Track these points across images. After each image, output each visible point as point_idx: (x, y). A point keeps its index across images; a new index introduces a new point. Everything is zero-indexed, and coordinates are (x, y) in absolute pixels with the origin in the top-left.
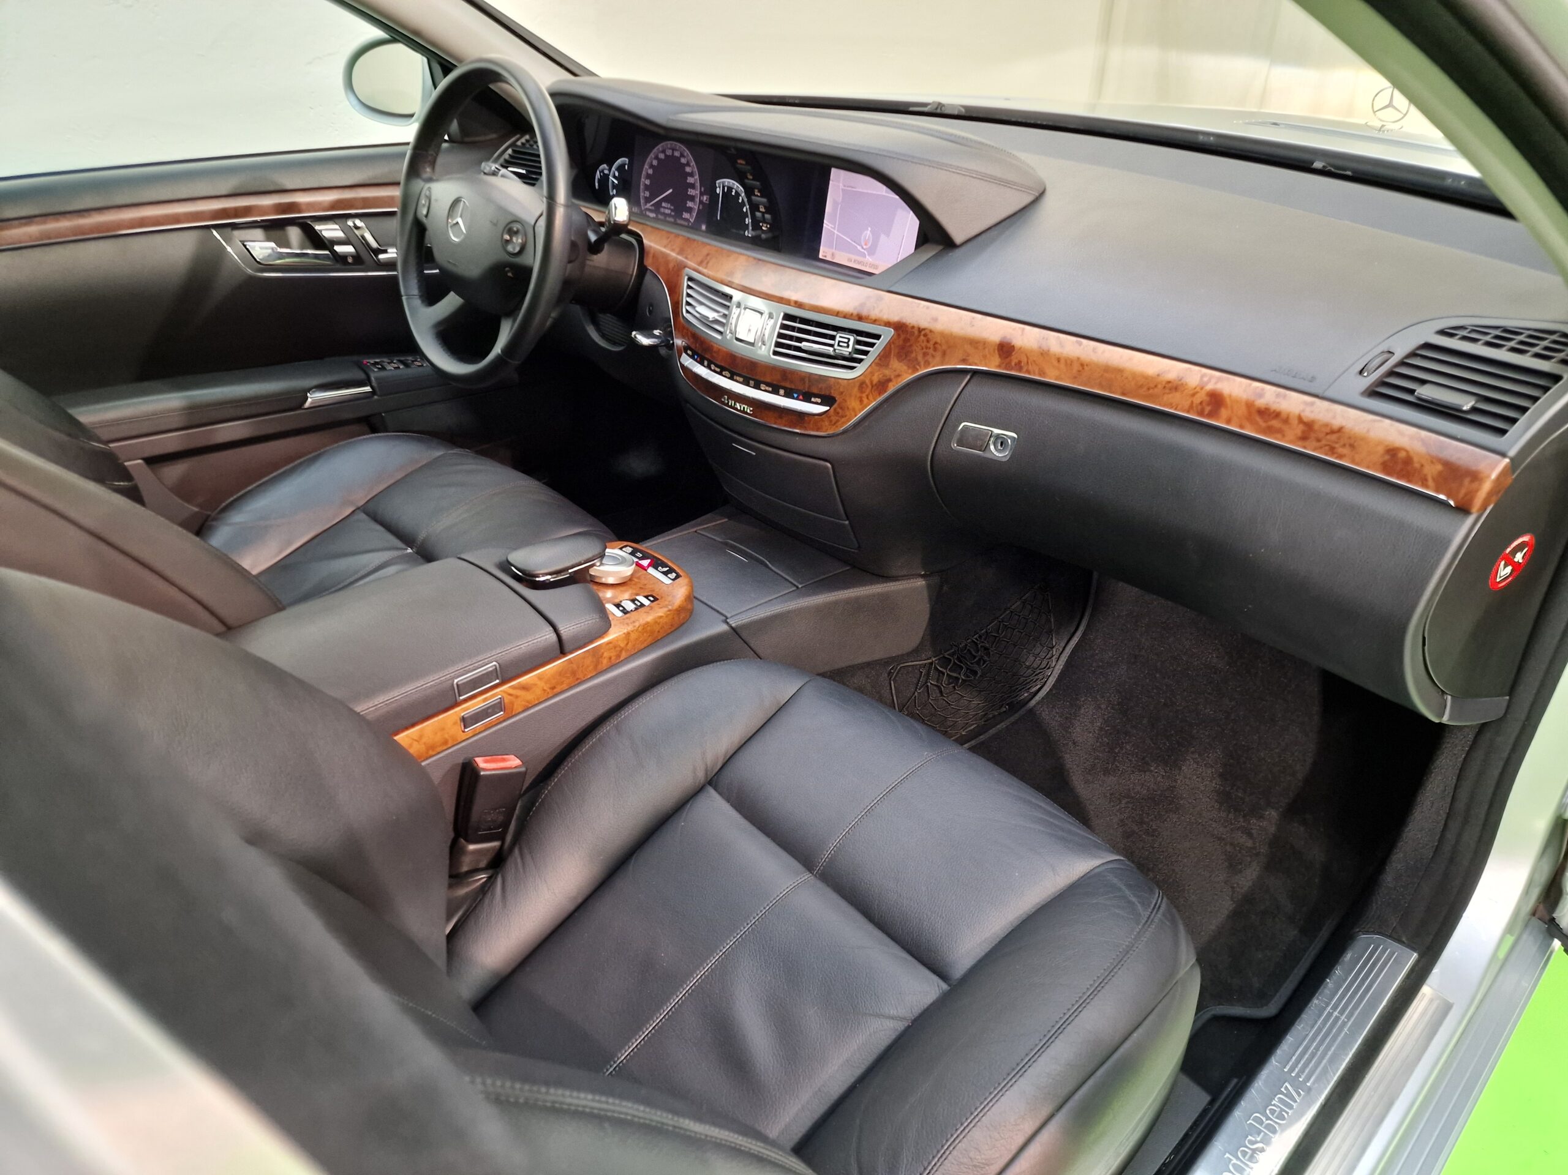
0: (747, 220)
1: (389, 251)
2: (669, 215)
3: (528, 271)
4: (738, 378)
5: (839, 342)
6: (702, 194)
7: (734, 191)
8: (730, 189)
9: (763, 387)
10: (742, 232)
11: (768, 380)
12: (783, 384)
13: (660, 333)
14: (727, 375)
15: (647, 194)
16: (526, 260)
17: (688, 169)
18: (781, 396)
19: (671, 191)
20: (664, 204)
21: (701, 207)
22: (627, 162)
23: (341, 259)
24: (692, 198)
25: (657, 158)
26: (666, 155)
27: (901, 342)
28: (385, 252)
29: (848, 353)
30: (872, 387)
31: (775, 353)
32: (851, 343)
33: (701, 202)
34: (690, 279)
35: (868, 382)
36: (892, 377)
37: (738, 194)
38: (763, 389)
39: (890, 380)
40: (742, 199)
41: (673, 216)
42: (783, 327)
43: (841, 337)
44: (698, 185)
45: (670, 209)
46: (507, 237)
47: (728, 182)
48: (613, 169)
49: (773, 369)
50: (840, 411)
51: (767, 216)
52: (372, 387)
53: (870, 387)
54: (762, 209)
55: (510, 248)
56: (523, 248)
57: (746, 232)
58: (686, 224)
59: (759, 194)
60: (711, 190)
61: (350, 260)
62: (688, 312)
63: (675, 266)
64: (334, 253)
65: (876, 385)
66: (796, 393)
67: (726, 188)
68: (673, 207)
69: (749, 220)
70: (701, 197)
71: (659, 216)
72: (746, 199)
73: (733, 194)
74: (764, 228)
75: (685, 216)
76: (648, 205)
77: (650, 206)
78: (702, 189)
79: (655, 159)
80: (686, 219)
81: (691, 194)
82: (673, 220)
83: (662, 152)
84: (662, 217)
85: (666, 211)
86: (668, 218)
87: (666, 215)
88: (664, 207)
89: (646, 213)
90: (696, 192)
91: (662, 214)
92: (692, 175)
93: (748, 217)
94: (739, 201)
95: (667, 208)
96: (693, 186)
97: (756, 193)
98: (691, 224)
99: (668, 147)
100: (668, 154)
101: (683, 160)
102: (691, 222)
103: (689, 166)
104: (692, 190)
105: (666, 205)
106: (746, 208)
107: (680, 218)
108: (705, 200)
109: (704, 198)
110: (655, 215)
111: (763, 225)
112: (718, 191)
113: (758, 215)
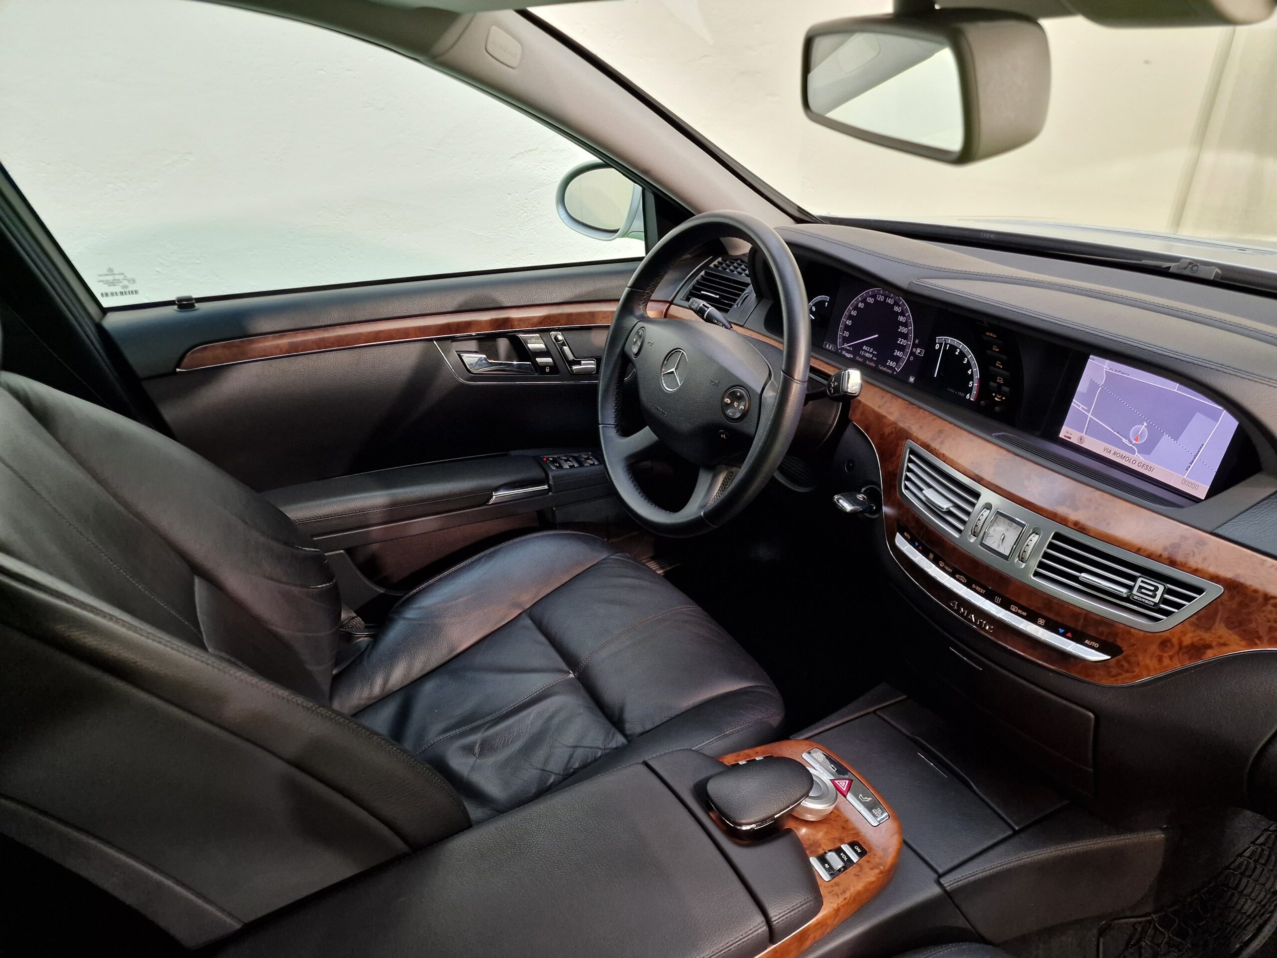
0: (971, 383)
1: (583, 362)
2: (871, 360)
3: (748, 440)
4: (978, 588)
5: (1141, 587)
6: (915, 346)
7: (958, 350)
8: (953, 348)
9: (1013, 608)
10: (962, 394)
11: (1023, 603)
12: (1045, 614)
13: (864, 498)
15: (847, 334)
16: (747, 427)
17: (901, 319)
18: (1040, 626)
19: (877, 336)
20: (864, 347)
21: (912, 358)
23: (541, 368)
24: (902, 348)
25: (864, 301)
26: (876, 301)
27: (1234, 606)
28: (579, 363)
29: (1153, 604)
30: (1181, 648)
31: (1036, 574)
32: (1159, 593)
33: (912, 353)
34: (912, 452)
35: (1175, 641)
36: (1214, 644)
37: (962, 355)
38: (1013, 610)
39: (1209, 647)
40: (968, 360)
41: (874, 361)
42: (1051, 546)
43: (1142, 582)
44: (912, 336)
45: (871, 353)
46: (728, 401)
47: (950, 340)
48: (811, 303)
49: (1034, 592)
50: (1126, 665)
51: (1006, 389)
52: (549, 485)
53: (1177, 647)
54: (1000, 380)
55: (729, 412)
56: (745, 414)
57: (968, 395)
58: (890, 372)
59: (1001, 367)
60: (927, 343)
61: (547, 370)
62: (907, 488)
63: (892, 433)
64: (535, 364)
65: (1187, 647)
66: (1063, 629)
67: (948, 346)
68: (876, 353)
69: (974, 384)
70: (914, 349)
71: (857, 358)
72: (974, 362)
73: (957, 353)
74: (996, 399)
75: (889, 364)
76: (846, 346)
77: (848, 346)
78: (917, 341)
79: (862, 302)
80: (890, 367)
81: (901, 343)
82: (874, 365)
83: (872, 296)
84: (861, 360)
85: (867, 355)
86: (867, 362)
87: (866, 358)
88: (865, 350)
89: (842, 352)
90: (908, 343)
91: (861, 356)
92: (905, 325)
93: (973, 381)
94: (964, 362)
95: (869, 352)
96: (905, 336)
97: (997, 365)
98: (895, 373)
99: (879, 295)
100: (879, 299)
101: (896, 309)
102: (896, 371)
103: (904, 316)
104: (903, 340)
105: (868, 349)
106: (972, 371)
107: (885, 366)
108: (919, 353)
109: (918, 351)
110: (852, 356)
111: (996, 396)
112: (936, 347)
113: (993, 385)
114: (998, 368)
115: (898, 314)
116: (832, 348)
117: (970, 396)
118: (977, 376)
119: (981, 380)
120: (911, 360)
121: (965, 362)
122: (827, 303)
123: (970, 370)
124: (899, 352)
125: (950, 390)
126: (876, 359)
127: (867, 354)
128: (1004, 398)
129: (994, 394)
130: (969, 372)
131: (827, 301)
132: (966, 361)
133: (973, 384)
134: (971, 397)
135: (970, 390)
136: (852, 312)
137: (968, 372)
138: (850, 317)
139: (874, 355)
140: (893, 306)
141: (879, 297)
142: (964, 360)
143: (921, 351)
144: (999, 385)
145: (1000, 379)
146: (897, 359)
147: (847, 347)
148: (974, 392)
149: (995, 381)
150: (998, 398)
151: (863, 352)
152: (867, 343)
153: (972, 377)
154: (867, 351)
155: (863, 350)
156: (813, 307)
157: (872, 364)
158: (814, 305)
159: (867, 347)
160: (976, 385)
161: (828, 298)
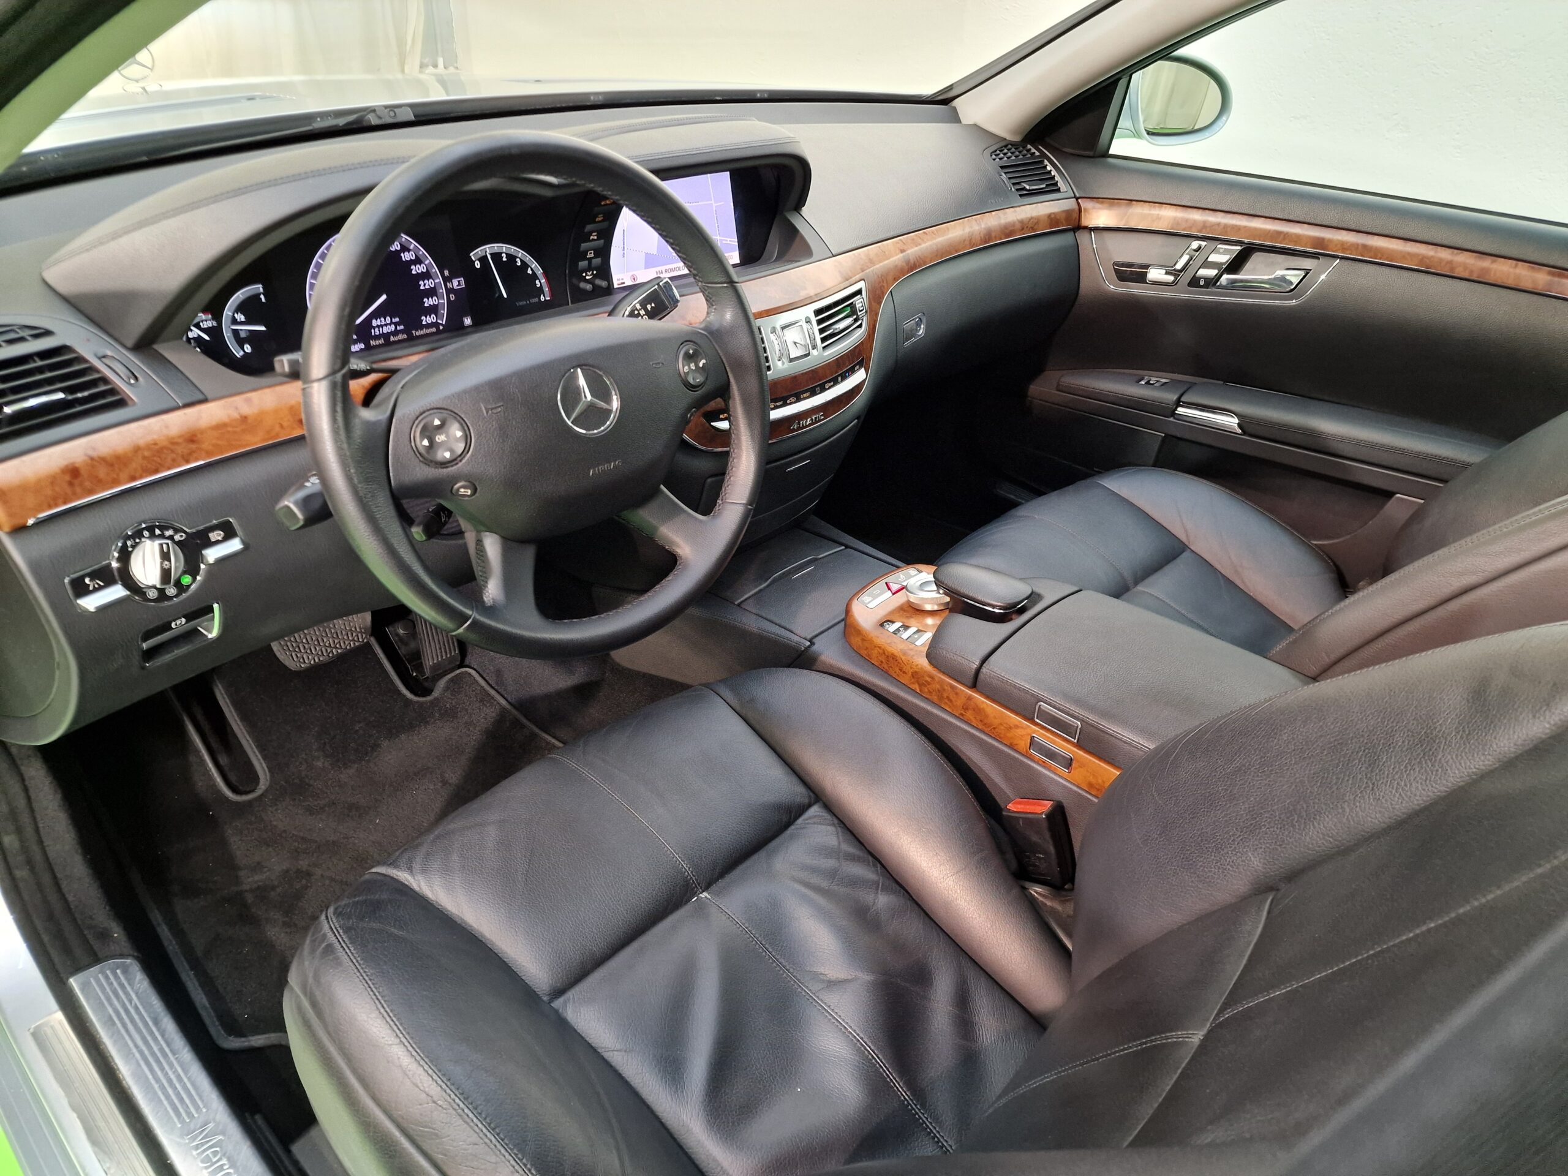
0: (537, 282)
2: (396, 333)
4: (805, 395)
6: (446, 280)
7: (504, 255)
8: (496, 256)
9: (826, 386)
10: (536, 300)
11: (829, 377)
14: (793, 401)
17: (406, 256)
18: (840, 383)
19: (384, 297)
20: (375, 323)
21: (452, 297)
22: (261, 290)
24: (432, 292)
31: (824, 349)
33: (449, 291)
37: (511, 258)
38: (827, 388)
40: (521, 260)
41: (401, 331)
44: (435, 269)
47: (489, 248)
48: (227, 312)
49: (828, 364)
51: (597, 261)
57: (542, 297)
58: (434, 330)
59: (596, 238)
60: (462, 267)
66: (847, 373)
68: (397, 320)
69: (542, 281)
70: (448, 284)
71: (372, 343)
72: (528, 258)
73: (505, 259)
74: (587, 278)
78: (446, 273)
80: (428, 326)
81: (427, 287)
82: (405, 336)
84: (382, 341)
85: (386, 330)
86: (392, 338)
87: (386, 336)
88: (378, 326)
90: (436, 281)
91: (377, 337)
92: (418, 261)
93: (538, 278)
94: (517, 264)
95: (386, 325)
96: (427, 275)
97: (591, 238)
98: (441, 328)
101: (391, 246)
102: (442, 324)
103: (409, 250)
104: (426, 281)
105: (381, 321)
106: (532, 269)
107: (422, 327)
108: (457, 286)
109: (455, 282)
110: (362, 346)
111: (586, 275)
112: (478, 265)
113: (583, 264)
114: (593, 240)
115: (396, 253)
117: (544, 296)
118: (539, 272)
119: (546, 273)
120: (452, 299)
121: (519, 264)
122: (262, 297)
123: (529, 269)
124: (430, 299)
125: (521, 303)
126: (402, 327)
127: (384, 328)
128: (595, 272)
129: (584, 274)
130: (530, 272)
131: (260, 294)
132: (519, 262)
133: (540, 282)
134: (546, 297)
135: (540, 290)
137: (528, 272)
139: (396, 324)
142: (517, 262)
143: (459, 281)
144: (590, 260)
145: (590, 253)
146: (434, 310)
148: (546, 289)
149: (586, 259)
150: (589, 275)
151: (377, 330)
152: (376, 314)
153: (534, 276)
154: (382, 326)
155: (374, 328)
156: (236, 315)
157: (401, 337)
158: (237, 311)
159: (379, 320)
160: (543, 281)
161: (260, 287)
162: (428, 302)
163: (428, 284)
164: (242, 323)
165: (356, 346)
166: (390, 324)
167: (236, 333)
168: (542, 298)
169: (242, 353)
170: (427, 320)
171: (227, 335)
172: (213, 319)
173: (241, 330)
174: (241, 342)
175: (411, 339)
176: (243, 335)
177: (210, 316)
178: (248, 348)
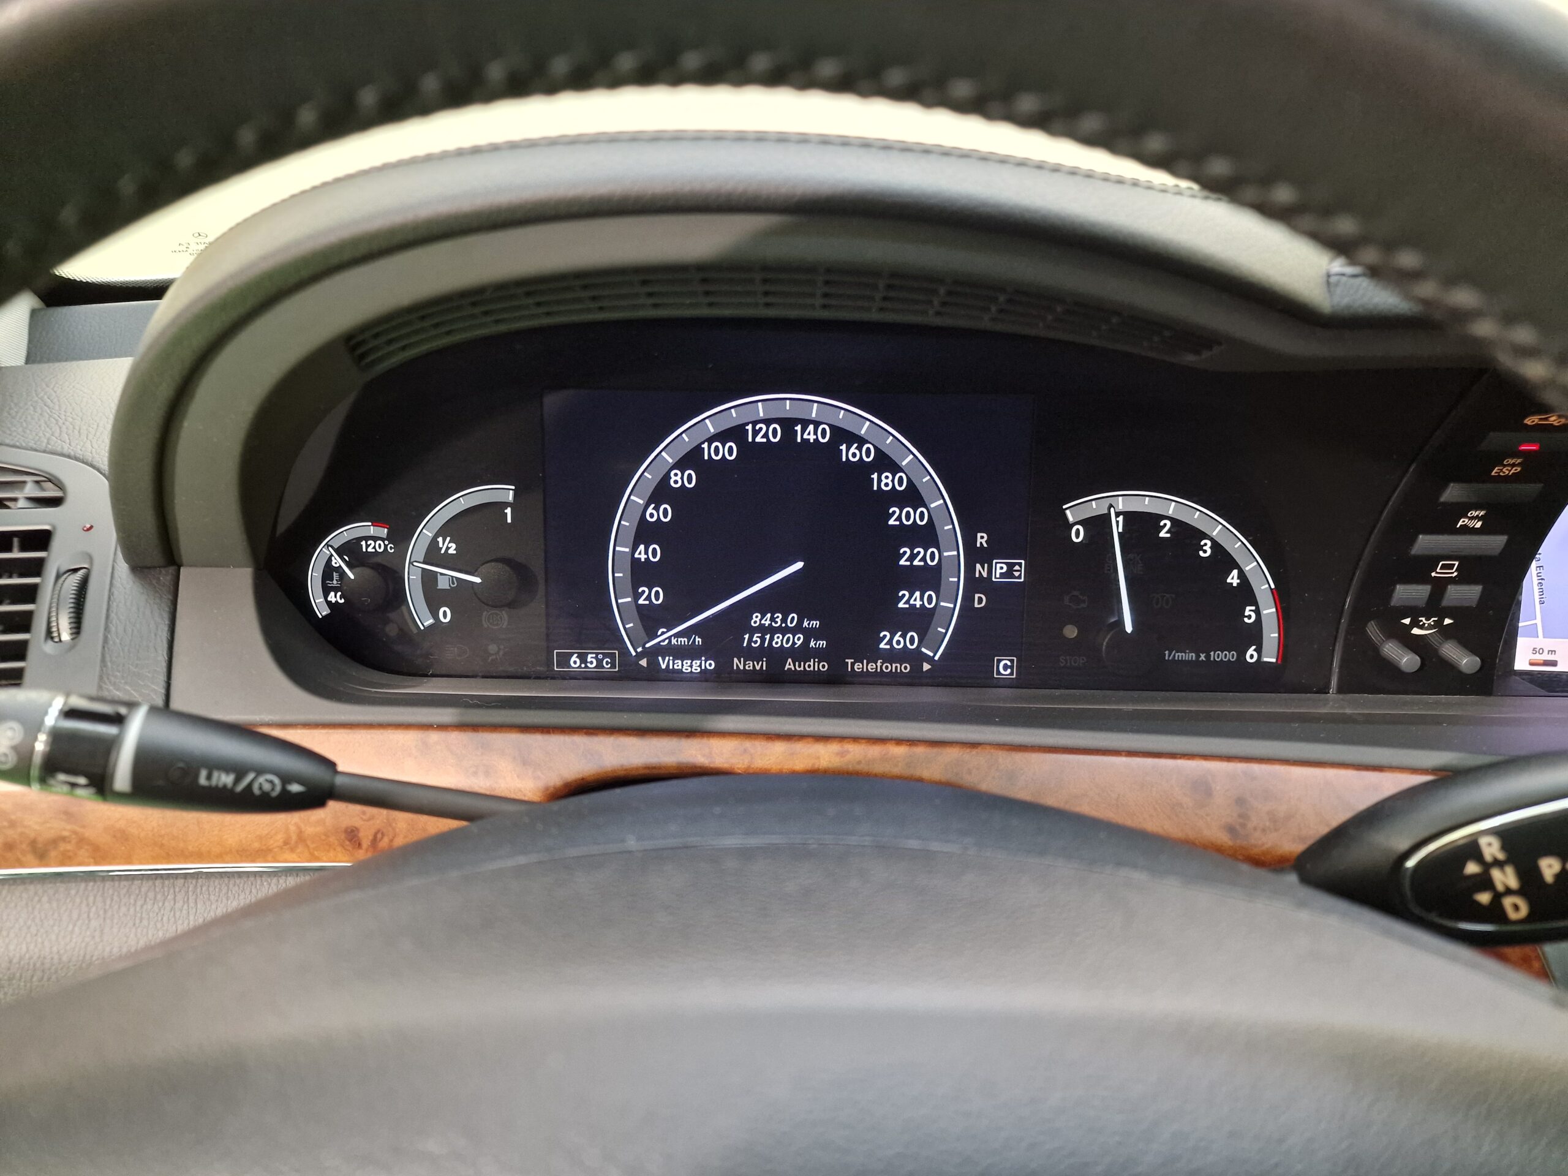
0: (1249, 610)
2: (802, 654)
6: (974, 555)
7: (1164, 524)
10: (1231, 656)
15: (654, 595)
17: (886, 481)
19: (799, 565)
20: (756, 619)
21: (980, 601)
22: (510, 497)
24: (929, 578)
33: (974, 584)
37: (1188, 534)
40: (1216, 545)
41: (819, 654)
44: (951, 526)
45: (796, 630)
48: (425, 531)
57: (1251, 651)
58: (906, 668)
60: (1030, 531)
68: (816, 623)
69: (1263, 613)
70: (978, 567)
71: (738, 663)
72: (1239, 545)
73: (1163, 534)
74: (1416, 631)
75: (890, 642)
76: (664, 636)
77: (677, 635)
78: (982, 539)
79: (681, 464)
80: (892, 656)
81: (918, 563)
82: (824, 667)
83: (723, 436)
84: (761, 665)
85: (778, 640)
86: (789, 665)
87: (777, 656)
88: (762, 629)
89: (653, 664)
90: (947, 554)
91: (751, 654)
92: (912, 497)
93: (1254, 602)
94: (1201, 553)
95: (784, 631)
96: (927, 536)
98: (926, 667)
99: (754, 423)
100: (758, 439)
101: (850, 453)
102: (929, 660)
103: (895, 468)
104: (919, 550)
105: (773, 619)
106: (1242, 575)
107: (874, 654)
108: (1002, 575)
109: (1000, 567)
110: (711, 665)
111: (1415, 623)
112: (1078, 535)
113: (1407, 593)
114: (1466, 530)
115: (862, 470)
116: (600, 664)
117: (1259, 650)
118: (1263, 585)
119: (1281, 595)
120: (977, 605)
121: (1206, 551)
122: (508, 511)
123: (1235, 572)
124: (917, 594)
125: (1180, 656)
126: (823, 643)
127: (778, 636)
128: (1447, 621)
129: (1407, 621)
130: (1233, 579)
131: (506, 505)
132: (1207, 548)
133: (1257, 612)
134: (1265, 652)
135: (1254, 635)
136: (650, 510)
137: (1229, 580)
138: (645, 533)
139: (809, 634)
140: (833, 448)
141: (756, 433)
142: (1201, 548)
143: (1010, 566)
144: (1440, 585)
145: (1444, 567)
147: (674, 641)
148: (1271, 635)
149: (1425, 579)
150: (1422, 627)
151: (756, 637)
152: (764, 602)
153: (1246, 593)
154: (772, 630)
155: (752, 631)
156: (440, 539)
157: (812, 665)
158: (443, 531)
159: (769, 615)
160: (1269, 611)
161: (507, 493)
162: (910, 599)
163: (922, 557)
164: (446, 561)
165: (696, 663)
166: (794, 631)
167: (429, 580)
168: (1251, 653)
169: (431, 621)
170: (891, 640)
171: (412, 579)
172: (390, 538)
173: (442, 574)
174: (434, 598)
175: (836, 678)
176: (443, 584)
177: (384, 532)
178: (445, 615)
